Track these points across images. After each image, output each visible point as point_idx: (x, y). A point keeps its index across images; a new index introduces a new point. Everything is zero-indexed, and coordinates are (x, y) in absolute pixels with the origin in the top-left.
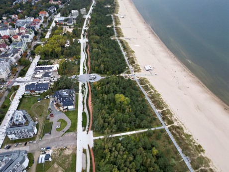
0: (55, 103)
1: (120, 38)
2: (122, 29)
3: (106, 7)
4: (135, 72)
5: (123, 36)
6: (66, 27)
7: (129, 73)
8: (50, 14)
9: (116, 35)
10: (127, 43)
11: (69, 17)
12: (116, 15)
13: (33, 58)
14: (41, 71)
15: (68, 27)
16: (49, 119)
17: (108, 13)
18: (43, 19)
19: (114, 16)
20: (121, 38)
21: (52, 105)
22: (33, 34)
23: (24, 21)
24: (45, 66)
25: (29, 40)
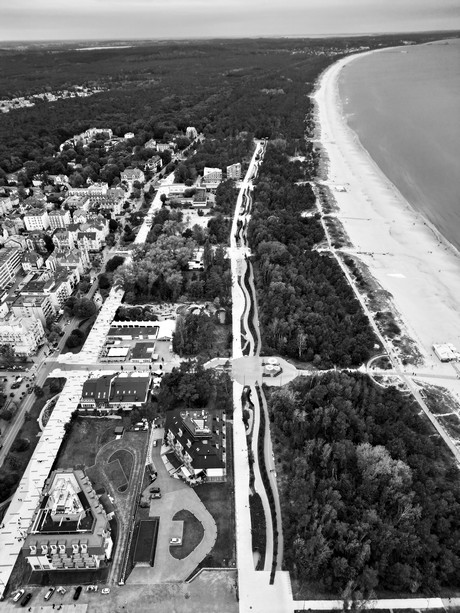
0: (164, 449)
1: (342, 250)
2: (344, 224)
3: (293, 159)
4: (405, 363)
5: (349, 245)
6: (191, 211)
7: (384, 363)
8: (149, 175)
9: (330, 242)
10: (365, 266)
11: (197, 185)
12: (322, 182)
13: (105, 296)
14: (124, 337)
15: (196, 211)
16: (146, 506)
17: (302, 177)
18: (131, 190)
19: (318, 185)
20: (345, 250)
21: (157, 456)
22: (106, 230)
23: (84, 191)
24: (137, 323)
25: (96, 245)
